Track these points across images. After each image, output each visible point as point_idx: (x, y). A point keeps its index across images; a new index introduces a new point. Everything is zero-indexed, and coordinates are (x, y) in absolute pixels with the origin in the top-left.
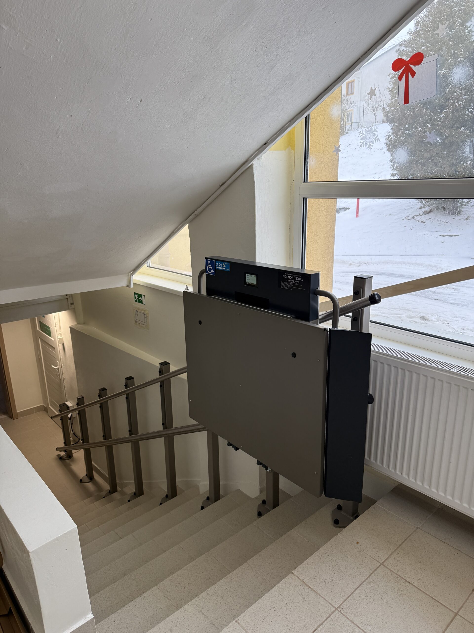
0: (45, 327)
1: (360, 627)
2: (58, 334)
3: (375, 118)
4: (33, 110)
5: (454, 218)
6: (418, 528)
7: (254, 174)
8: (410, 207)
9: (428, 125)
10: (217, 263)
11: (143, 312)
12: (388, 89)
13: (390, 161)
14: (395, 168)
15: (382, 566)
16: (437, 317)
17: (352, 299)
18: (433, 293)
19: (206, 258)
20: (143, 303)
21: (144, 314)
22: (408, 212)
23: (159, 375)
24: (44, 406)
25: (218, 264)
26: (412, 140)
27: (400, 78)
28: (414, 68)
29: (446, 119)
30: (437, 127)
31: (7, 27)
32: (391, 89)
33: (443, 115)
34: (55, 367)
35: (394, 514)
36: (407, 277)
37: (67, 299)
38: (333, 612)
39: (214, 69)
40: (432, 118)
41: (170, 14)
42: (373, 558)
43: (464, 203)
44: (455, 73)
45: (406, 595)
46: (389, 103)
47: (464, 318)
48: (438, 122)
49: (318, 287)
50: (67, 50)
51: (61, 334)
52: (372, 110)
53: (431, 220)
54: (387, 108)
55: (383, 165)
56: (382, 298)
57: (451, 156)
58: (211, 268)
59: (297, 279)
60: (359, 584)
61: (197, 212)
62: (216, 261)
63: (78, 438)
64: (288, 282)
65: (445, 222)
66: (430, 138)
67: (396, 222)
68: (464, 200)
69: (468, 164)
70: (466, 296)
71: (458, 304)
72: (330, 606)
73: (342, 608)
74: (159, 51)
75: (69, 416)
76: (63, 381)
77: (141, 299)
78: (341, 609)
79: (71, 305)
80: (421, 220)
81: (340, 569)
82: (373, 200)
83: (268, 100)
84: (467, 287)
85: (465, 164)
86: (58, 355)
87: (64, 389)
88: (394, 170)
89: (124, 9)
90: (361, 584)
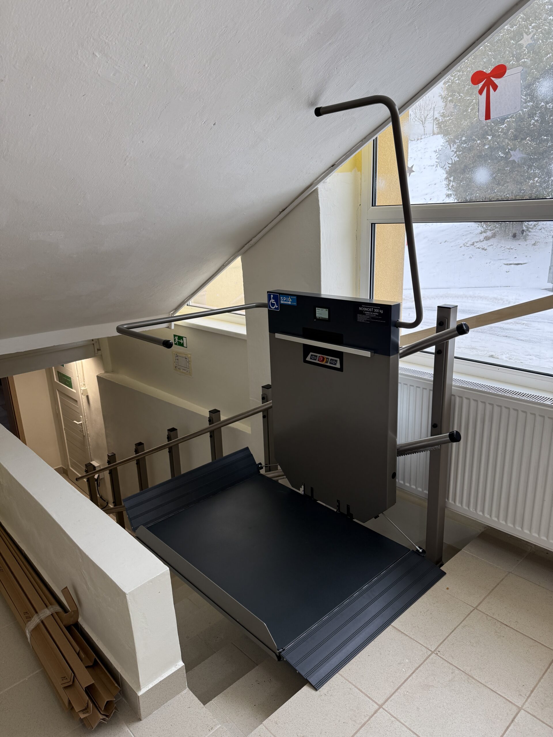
0: (65, 377)
1: (459, 668)
2: (81, 384)
3: (424, 130)
4: (107, 137)
5: (520, 244)
6: (509, 572)
7: (319, 199)
8: (468, 232)
9: (488, 136)
10: (281, 297)
11: (185, 356)
12: (441, 96)
13: (445, 180)
14: (450, 187)
15: (476, 610)
16: (508, 355)
17: (436, 331)
18: (502, 330)
19: (268, 292)
20: (184, 346)
21: (186, 358)
22: (467, 238)
23: (209, 425)
24: (63, 467)
25: (283, 298)
26: (470, 155)
27: (481, 92)
28: (496, 81)
29: (508, 130)
30: (499, 140)
31: (99, 54)
32: (445, 96)
33: (505, 125)
34: (78, 422)
35: (483, 560)
36: (470, 313)
37: (93, 344)
38: (429, 655)
39: (293, 89)
40: (493, 129)
41: (258, 35)
42: (466, 603)
43: (531, 227)
44: (541, 87)
45: (503, 637)
46: (441, 112)
47: (538, 356)
48: (500, 133)
49: (399, 319)
50: (152, 75)
51: (84, 385)
52: (420, 120)
53: (493, 247)
54: (440, 118)
55: (435, 184)
56: (470, 329)
57: (515, 173)
58: (275, 303)
59: (375, 310)
60: (454, 628)
61: (252, 242)
62: (280, 295)
63: (106, 502)
64: (365, 314)
65: (509, 249)
66: (514, 156)
67: (453, 250)
68: (531, 223)
69: (535, 181)
70: (539, 331)
71: (529, 341)
72: (426, 649)
73: (439, 650)
74: (242, 73)
75: (96, 476)
76: (87, 438)
77: (182, 341)
78: (438, 652)
79: (98, 351)
80: (482, 247)
81: (432, 614)
82: (425, 225)
83: (342, 119)
84: (539, 322)
85: (531, 181)
86: (81, 408)
87: (88, 447)
88: (449, 190)
89: (215, 32)
90: (455, 628)
